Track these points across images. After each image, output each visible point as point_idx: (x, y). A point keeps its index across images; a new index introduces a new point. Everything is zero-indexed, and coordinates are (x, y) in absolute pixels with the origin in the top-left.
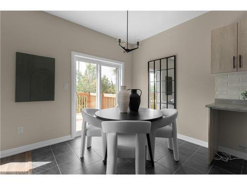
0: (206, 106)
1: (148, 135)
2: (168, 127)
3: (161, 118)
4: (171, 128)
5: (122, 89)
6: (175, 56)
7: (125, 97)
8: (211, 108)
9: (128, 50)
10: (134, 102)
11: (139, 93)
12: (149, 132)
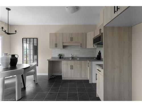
0: (47, 60)
1: (22, 76)
2: (33, 71)
3: (29, 67)
4: (34, 71)
5: (4, 55)
6: (37, 39)
7: (7, 59)
8: (49, 61)
9: (8, 34)
10: (13, 61)
11: (16, 56)
12: (23, 74)
